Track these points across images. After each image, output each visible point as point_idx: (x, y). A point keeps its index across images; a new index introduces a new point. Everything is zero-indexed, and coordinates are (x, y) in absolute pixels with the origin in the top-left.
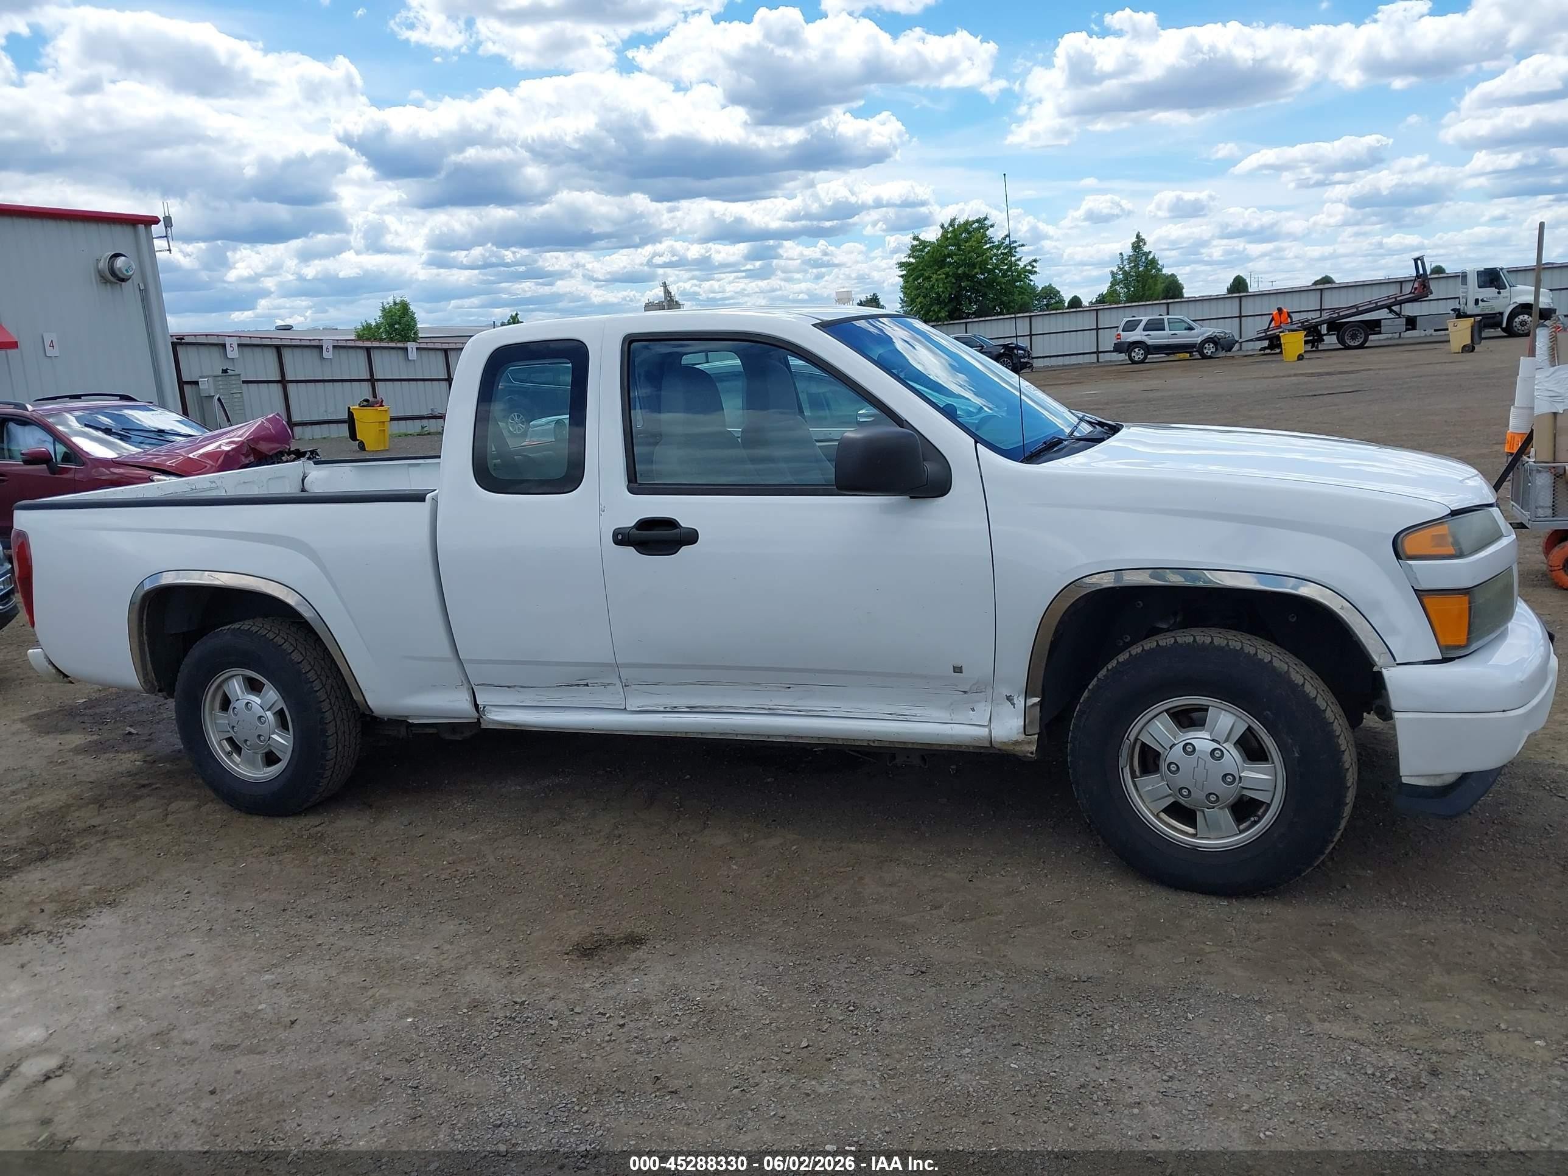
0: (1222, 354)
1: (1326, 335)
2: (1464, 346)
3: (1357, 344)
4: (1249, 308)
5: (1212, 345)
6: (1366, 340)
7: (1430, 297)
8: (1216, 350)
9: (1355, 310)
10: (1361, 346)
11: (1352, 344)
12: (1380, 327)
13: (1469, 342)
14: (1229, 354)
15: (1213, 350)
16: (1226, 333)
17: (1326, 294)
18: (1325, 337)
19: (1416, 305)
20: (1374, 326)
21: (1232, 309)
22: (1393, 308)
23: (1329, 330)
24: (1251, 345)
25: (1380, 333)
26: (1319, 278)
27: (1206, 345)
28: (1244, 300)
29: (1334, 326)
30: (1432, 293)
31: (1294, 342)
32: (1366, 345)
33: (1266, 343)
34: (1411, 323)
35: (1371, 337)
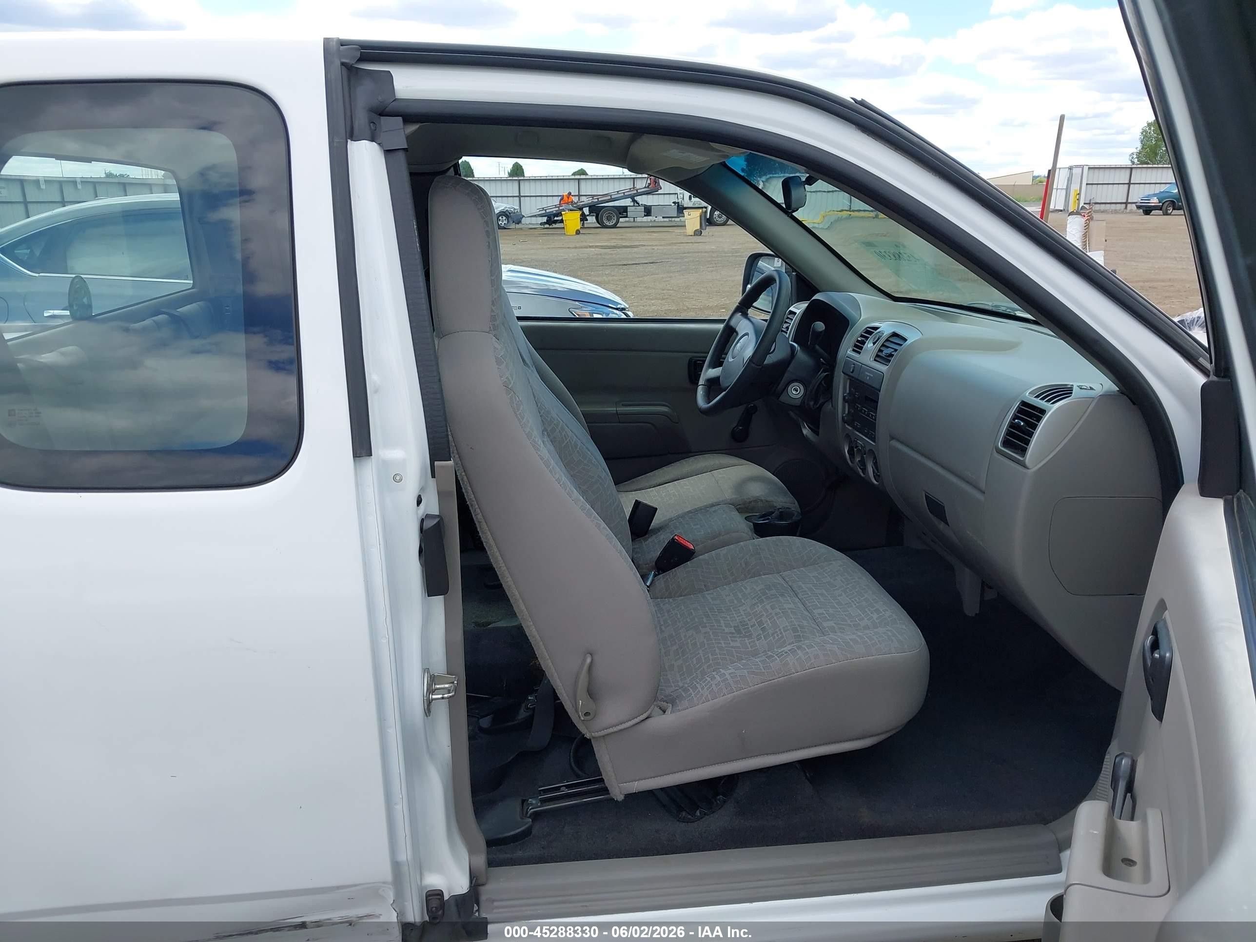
0: (513, 226)
1: (588, 215)
2: (696, 230)
3: (611, 224)
4: (526, 189)
5: (504, 218)
6: (618, 222)
7: (660, 192)
8: (508, 222)
9: (609, 198)
10: (614, 226)
11: (608, 224)
12: (627, 212)
13: (698, 227)
14: (518, 226)
15: (506, 222)
16: (515, 209)
17: (583, 183)
18: (588, 217)
19: (650, 196)
20: (623, 211)
21: (512, 189)
22: (636, 198)
23: (590, 212)
24: (534, 220)
25: (626, 217)
26: (577, 170)
27: (500, 218)
28: (522, 183)
29: (595, 209)
30: (661, 188)
31: (572, 219)
32: (618, 226)
33: (545, 219)
34: (648, 211)
35: (621, 220)
